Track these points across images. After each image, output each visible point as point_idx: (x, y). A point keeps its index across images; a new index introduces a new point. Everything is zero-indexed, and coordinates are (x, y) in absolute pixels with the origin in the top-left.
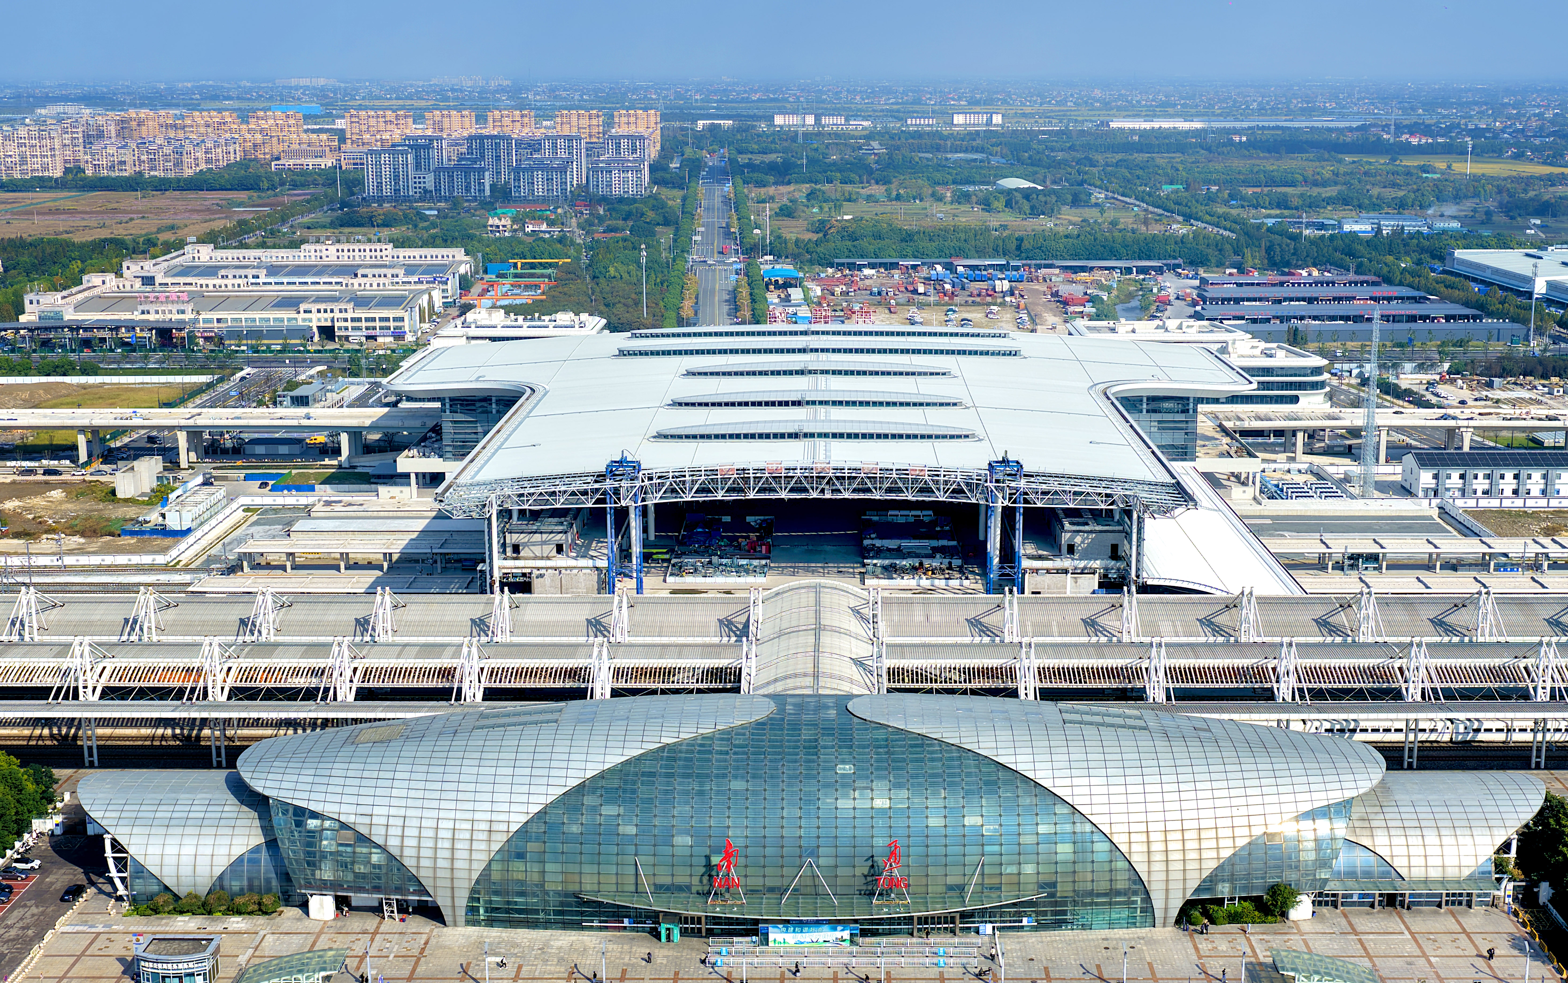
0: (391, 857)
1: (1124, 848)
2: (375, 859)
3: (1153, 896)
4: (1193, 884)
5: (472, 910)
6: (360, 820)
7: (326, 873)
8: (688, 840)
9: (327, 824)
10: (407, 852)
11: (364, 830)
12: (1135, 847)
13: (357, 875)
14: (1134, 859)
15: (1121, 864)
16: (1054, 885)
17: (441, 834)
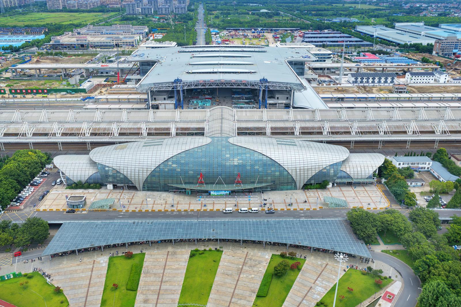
0: (125, 176)
1: (291, 173)
2: (121, 176)
3: (297, 183)
4: (306, 181)
5: (144, 187)
6: (117, 168)
7: (110, 179)
8: (192, 172)
9: (110, 169)
10: (128, 175)
11: (118, 170)
12: (293, 173)
13: (117, 180)
14: (293, 175)
15: (290, 177)
16: (274, 181)
17: (136, 171)
